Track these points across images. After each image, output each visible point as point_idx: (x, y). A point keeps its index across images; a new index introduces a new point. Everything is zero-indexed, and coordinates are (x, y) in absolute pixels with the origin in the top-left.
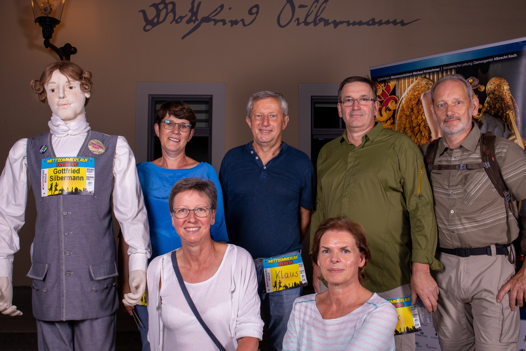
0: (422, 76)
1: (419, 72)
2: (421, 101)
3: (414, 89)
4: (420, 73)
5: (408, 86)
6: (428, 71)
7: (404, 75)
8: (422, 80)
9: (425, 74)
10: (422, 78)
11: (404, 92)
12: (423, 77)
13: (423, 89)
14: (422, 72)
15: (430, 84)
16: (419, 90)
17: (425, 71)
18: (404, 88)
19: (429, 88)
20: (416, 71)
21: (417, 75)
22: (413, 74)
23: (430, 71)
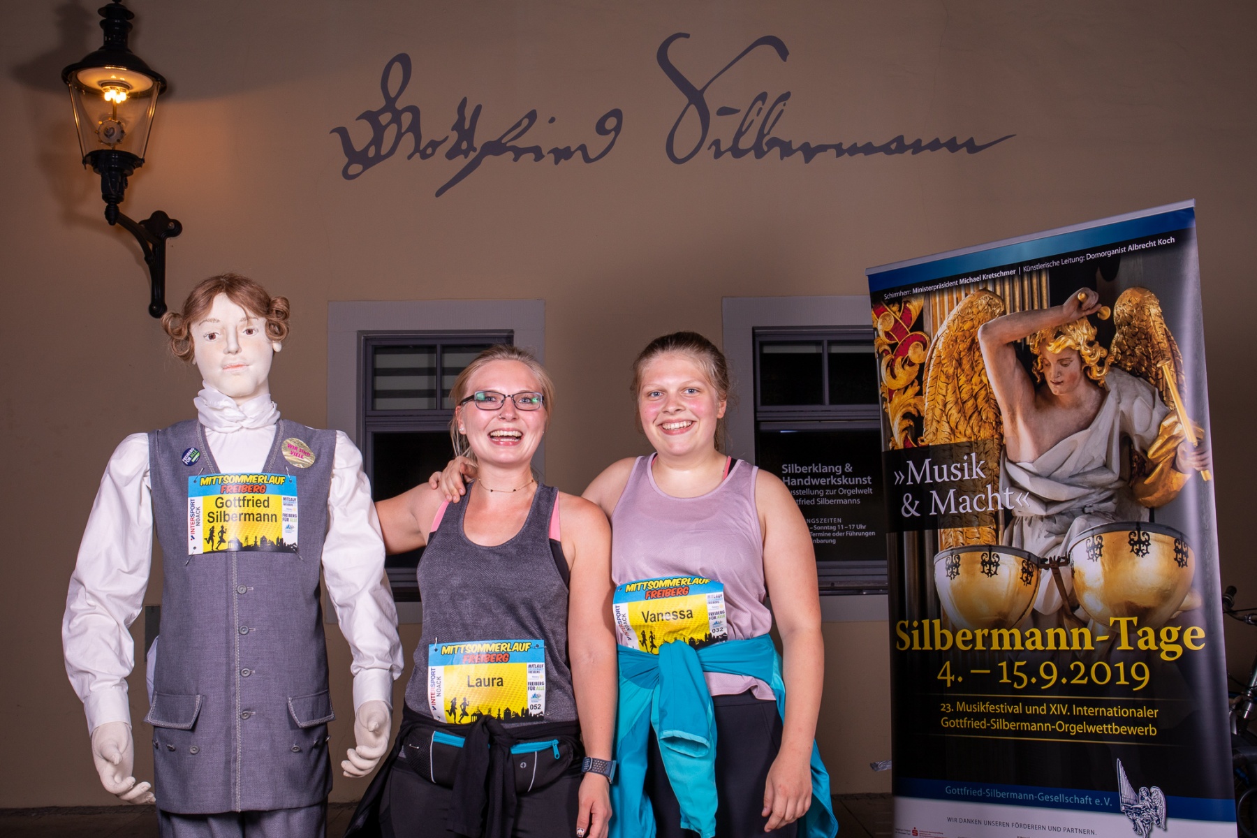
0: (978, 287)
1: (972, 278)
2: (977, 343)
3: (962, 317)
4: (975, 280)
5: (950, 311)
6: (990, 276)
7: (941, 286)
8: (979, 297)
9: (986, 282)
10: (979, 293)
11: (942, 323)
12: (980, 291)
13: (981, 315)
14: (978, 279)
15: (996, 305)
16: (972, 319)
17: (984, 277)
18: (940, 314)
19: (993, 315)
20: (966, 276)
21: (967, 286)
22: (958, 283)
23: (996, 275)
